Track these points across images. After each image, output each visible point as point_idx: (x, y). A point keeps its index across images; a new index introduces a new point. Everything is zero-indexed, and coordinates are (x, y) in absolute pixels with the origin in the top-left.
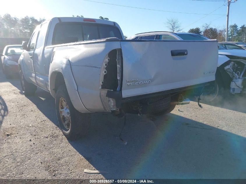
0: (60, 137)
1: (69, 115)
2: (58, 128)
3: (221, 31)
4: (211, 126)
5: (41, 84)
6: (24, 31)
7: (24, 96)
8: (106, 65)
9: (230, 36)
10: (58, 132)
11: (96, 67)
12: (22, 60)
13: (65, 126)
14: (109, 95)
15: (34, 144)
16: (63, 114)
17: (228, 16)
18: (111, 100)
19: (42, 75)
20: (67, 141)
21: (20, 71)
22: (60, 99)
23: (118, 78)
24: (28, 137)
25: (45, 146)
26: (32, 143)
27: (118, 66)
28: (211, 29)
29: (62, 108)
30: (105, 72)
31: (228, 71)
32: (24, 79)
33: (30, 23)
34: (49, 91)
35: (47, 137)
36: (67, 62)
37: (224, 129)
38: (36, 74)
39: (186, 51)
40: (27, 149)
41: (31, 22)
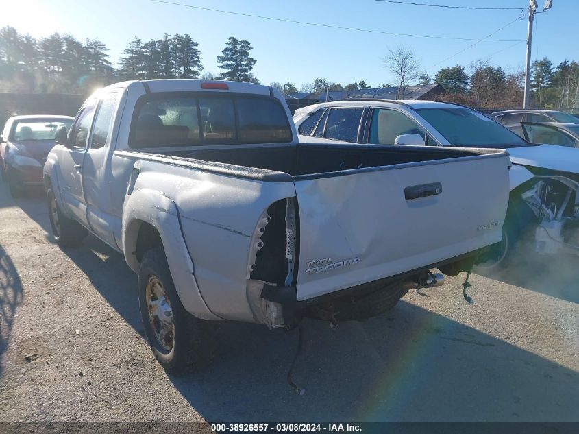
0: (150, 365)
1: (172, 316)
2: (142, 341)
3: (513, 77)
4: (491, 337)
5: (100, 230)
6: (48, 70)
7: (56, 248)
8: (262, 230)
9: (534, 86)
10: (143, 350)
11: (239, 233)
12: (54, 165)
13: (160, 341)
14: (266, 294)
15: (90, 383)
16: (155, 312)
17: (529, 43)
18: (272, 305)
19: (103, 212)
20: (165, 375)
21: (49, 189)
22: (151, 278)
23: (289, 257)
24: (75, 365)
25: (115, 389)
26: (84, 380)
27: (289, 232)
28: (490, 70)
29: (154, 298)
30: (260, 245)
31: (529, 203)
32: (58, 209)
33: (63, 50)
34: (122, 251)
35: (119, 366)
36: (170, 207)
37: (520, 344)
38: (88, 206)
39: (438, 185)
40: (75, 396)
41: (65, 48)
